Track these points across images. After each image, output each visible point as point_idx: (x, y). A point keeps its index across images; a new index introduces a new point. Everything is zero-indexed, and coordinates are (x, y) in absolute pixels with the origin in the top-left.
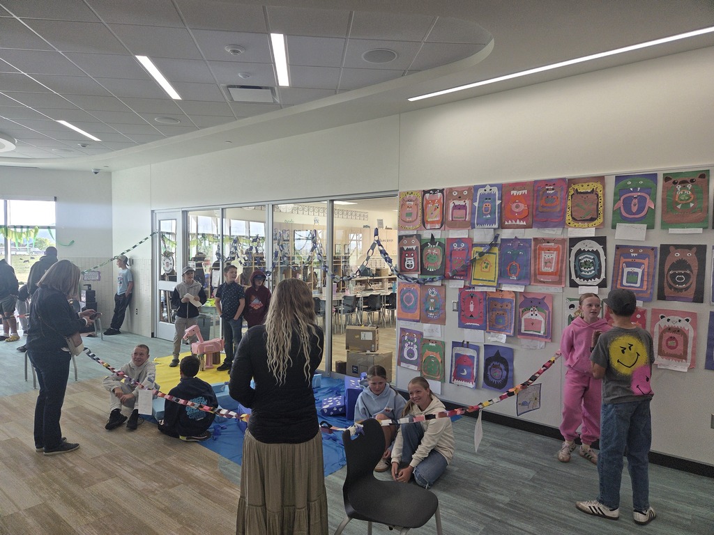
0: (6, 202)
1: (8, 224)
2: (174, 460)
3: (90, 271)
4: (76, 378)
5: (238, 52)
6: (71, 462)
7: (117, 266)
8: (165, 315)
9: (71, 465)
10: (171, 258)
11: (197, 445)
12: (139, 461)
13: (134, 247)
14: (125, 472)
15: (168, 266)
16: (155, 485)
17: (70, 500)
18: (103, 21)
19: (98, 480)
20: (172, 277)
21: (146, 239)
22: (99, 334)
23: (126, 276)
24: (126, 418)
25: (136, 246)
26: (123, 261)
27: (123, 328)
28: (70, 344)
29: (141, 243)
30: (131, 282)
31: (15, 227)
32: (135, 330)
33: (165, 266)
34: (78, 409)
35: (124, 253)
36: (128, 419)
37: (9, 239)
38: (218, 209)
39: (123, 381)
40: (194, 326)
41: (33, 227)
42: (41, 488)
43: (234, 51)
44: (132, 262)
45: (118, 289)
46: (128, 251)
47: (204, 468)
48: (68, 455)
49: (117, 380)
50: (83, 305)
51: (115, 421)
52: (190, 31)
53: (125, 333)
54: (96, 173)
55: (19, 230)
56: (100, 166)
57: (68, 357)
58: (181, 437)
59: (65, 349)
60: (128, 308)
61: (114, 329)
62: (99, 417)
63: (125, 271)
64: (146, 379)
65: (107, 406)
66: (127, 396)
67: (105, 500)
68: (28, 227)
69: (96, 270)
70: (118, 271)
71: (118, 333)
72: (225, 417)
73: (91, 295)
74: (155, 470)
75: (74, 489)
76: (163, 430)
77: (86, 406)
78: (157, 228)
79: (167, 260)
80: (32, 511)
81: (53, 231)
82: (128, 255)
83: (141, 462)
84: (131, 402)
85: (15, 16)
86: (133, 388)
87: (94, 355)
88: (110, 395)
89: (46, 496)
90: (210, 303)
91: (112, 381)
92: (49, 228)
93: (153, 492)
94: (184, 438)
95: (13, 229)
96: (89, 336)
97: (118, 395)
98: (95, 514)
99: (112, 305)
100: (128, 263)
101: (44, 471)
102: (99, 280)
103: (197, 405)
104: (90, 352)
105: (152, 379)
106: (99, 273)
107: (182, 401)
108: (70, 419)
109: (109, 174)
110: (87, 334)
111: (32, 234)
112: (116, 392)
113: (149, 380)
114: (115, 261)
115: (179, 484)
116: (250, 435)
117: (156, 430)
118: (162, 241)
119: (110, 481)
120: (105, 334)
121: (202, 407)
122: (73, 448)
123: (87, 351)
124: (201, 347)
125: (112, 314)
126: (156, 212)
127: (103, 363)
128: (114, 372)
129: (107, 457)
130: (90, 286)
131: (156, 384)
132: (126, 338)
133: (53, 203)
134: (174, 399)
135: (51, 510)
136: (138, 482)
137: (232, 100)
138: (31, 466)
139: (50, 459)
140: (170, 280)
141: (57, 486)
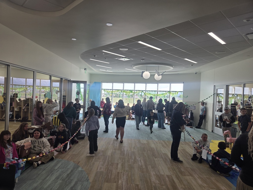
0: (170, 84)
1: (171, 91)
2: (214, 179)
3: (191, 106)
4: (185, 140)
5: (249, 20)
6: (180, 166)
7: (201, 105)
8: (218, 125)
9: (180, 167)
10: (221, 103)
11: (224, 177)
12: (201, 174)
13: (207, 99)
14: (196, 176)
15: (219, 106)
16: (205, 185)
17: (178, 178)
18: (196, 26)
19: (187, 175)
20: (220, 110)
21: (211, 96)
22: (194, 128)
23: (204, 108)
24: (198, 158)
25: (207, 98)
26: (203, 103)
27: (202, 127)
28: (181, 128)
29: (209, 97)
30: (205, 111)
31: (172, 91)
32: (206, 128)
33: (218, 106)
34: (184, 150)
35: (203, 101)
36: (199, 159)
37: (170, 95)
38: (242, 84)
39: (198, 145)
40: (228, 131)
41: (177, 92)
42: (171, 171)
43: (248, 21)
44: (206, 104)
45: (201, 113)
46: (205, 100)
47: (226, 188)
48: (179, 163)
49: (196, 144)
50: (189, 117)
51: (194, 158)
52: (228, 19)
53: (202, 129)
54: (196, 74)
55: (173, 92)
56: (197, 71)
57: (180, 132)
58: (217, 172)
59: (180, 130)
60: (204, 120)
61: (199, 127)
62: (190, 155)
63: (203, 107)
64: (206, 146)
65: (192, 152)
66: (199, 151)
67: (188, 182)
68: (176, 92)
69: (194, 106)
70: (201, 107)
71: (200, 128)
72: (234, 169)
73: (192, 114)
74: (206, 180)
75: (180, 175)
76: (211, 167)
77: (187, 150)
78: (216, 92)
79: (219, 104)
80: (168, 176)
81: (182, 93)
82: (205, 101)
83: (201, 175)
84: (201, 153)
85: (172, 32)
86: (201, 148)
87: (189, 134)
88: (193, 148)
89: (172, 173)
90: (236, 123)
91: (194, 144)
92: (181, 92)
93: (204, 187)
94: (219, 173)
95: (172, 92)
96: (191, 127)
97: (196, 149)
98: (184, 185)
99: (199, 118)
100: (205, 104)
101: (172, 166)
102: (195, 109)
103: (223, 161)
104: (188, 133)
105: (208, 147)
106: (195, 107)
107: (217, 158)
108: (181, 152)
109: (200, 73)
110: (190, 127)
111: (177, 94)
112: (195, 148)
113: (207, 146)
114: (200, 103)
115: (214, 189)
116: (240, 179)
117: (208, 166)
118: (217, 97)
119: (191, 177)
120: (196, 128)
121: (225, 163)
122: (181, 162)
123: (188, 132)
124: (230, 140)
125: (199, 121)
126: (216, 86)
127: (192, 137)
128: (195, 141)
129: (191, 169)
130: (192, 111)
131: (210, 149)
132: (202, 130)
133: (183, 84)
134: (215, 156)
135: (172, 178)
136: (200, 182)
137: (249, 39)
138: (169, 163)
139: (174, 163)
140: (220, 112)
141: (175, 172)
